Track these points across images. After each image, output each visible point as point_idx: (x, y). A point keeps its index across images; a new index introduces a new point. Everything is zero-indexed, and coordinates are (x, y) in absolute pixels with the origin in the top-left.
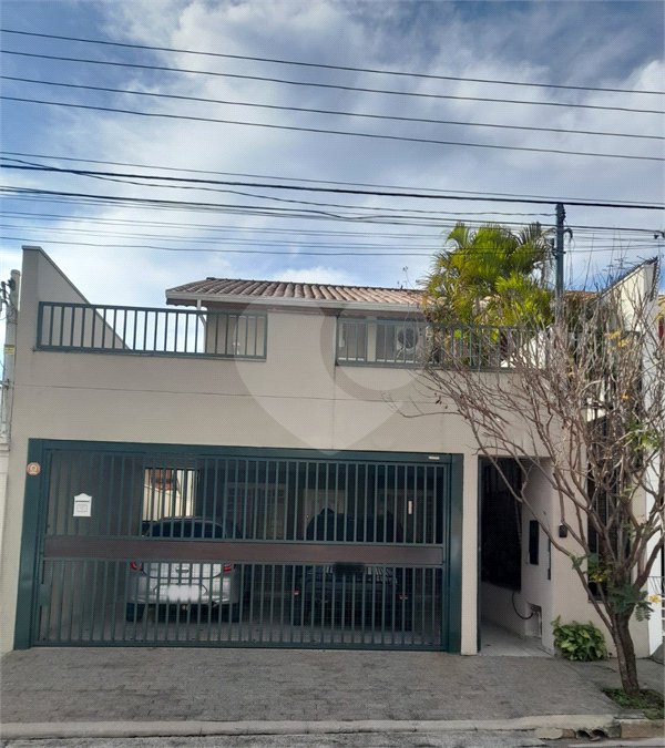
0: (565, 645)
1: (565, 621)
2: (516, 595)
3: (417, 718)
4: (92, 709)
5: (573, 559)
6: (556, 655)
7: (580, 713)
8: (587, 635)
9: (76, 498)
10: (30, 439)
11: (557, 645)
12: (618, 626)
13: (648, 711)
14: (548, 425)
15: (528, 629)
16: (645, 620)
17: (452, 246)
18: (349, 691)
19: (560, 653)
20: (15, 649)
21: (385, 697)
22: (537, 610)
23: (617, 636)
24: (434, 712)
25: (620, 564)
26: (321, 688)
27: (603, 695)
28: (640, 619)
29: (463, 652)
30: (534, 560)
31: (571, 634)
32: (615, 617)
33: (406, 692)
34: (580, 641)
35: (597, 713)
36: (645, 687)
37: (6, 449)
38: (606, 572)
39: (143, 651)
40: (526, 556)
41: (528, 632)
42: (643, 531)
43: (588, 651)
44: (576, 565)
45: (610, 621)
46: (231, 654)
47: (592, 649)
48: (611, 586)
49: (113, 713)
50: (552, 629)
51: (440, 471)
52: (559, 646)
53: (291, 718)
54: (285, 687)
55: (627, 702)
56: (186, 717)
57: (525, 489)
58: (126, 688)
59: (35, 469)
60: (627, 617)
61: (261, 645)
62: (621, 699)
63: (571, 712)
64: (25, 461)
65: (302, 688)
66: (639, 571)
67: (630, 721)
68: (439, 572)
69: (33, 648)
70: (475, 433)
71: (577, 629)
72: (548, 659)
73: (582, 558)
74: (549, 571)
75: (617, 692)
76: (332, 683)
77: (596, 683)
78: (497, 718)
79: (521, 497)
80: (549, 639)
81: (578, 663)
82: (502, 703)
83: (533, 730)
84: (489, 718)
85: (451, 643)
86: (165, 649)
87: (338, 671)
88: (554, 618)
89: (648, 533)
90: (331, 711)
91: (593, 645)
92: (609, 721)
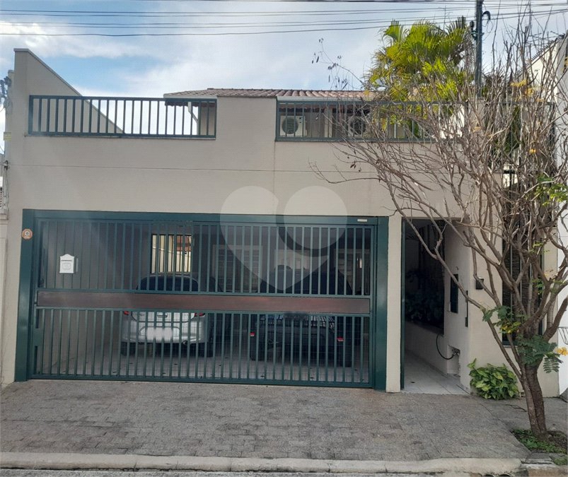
0: (480, 385)
1: (481, 364)
2: (440, 337)
3: (333, 457)
4: (51, 440)
5: (484, 311)
6: (472, 393)
7: (488, 457)
8: (500, 377)
9: (62, 258)
10: (25, 211)
11: (473, 384)
12: (527, 374)
13: (555, 455)
14: (459, 186)
15: (449, 368)
16: (553, 372)
17: (388, 42)
18: (278, 427)
19: (475, 392)
20: (15, 381)
21: (308, 434)
22: (456, 352)
23: (526, 383)
24: (349, 451)
25: (529, 317)
26: (254, 423)
27: (512, 437)
28: (547, 370)
29: (388, 389)
30: (454, 309)
31: (485, 375)
32: (524, 367)
33: (329, 429)
34: (494, 382)
35: (505, 456)
36: (553, 429)
37: (5, 217)
38: (515, 324)
39: (117, 384)
40: (448, 306)
41: (450, 370)
42: (552, 286)
43: (501, 390)
44: (487, 317)
45: (519, 369)
46: (187, 388)
47: (505, 389)
48: (520, 337)
49: (66, 445)
50: (469, 370)
51: (368, 231)
52: (474, 386)
53: (218, 454)
54: (223, 421)
55: (536, 446)
56: (126, 450)
57: (439, 247)
58: (88, 420)
59: (28, 234)
60: (536, 368)
61: (213, 381)
62: (529, 443)
63: (480, 455)
64: (21, 227)
65: (237, 422)
66: (548, 323)
67: (536, 467)
68: (367, 319)
69: (30, 380)
70: (392, 195)
71: (491, 371)
72: (466, 397)
73: (493, 311)
74: (467, 319)
75: (526, 433)
76: (265, 419)
77: (507, 424)
78: (409, 459)
79: (435, 254)
80: (466, 379)
81: (492, 401)
82: (415, 443)
83: (442, 473)
84: (401, 459)
85: (377, 381)
86: (134, 383)
87: (273, 406)
88: (471, 361)
89: (558, 287)
90: (257, 446)
91: (506, 385)
92: (518, 466)
